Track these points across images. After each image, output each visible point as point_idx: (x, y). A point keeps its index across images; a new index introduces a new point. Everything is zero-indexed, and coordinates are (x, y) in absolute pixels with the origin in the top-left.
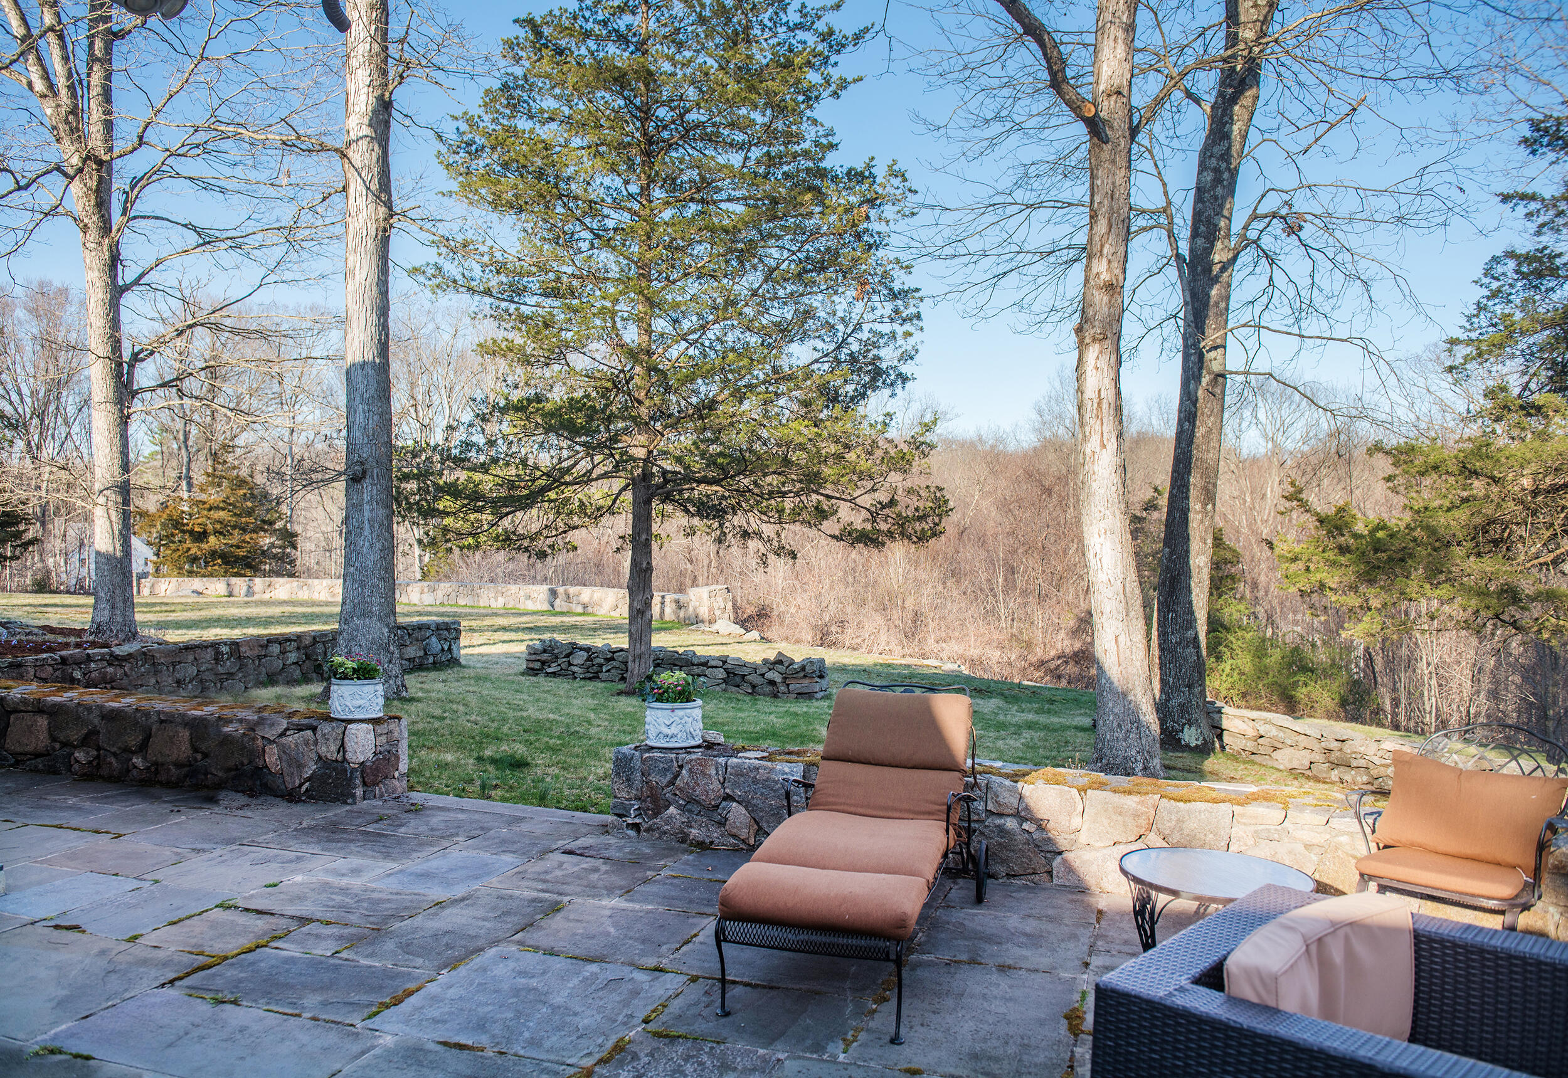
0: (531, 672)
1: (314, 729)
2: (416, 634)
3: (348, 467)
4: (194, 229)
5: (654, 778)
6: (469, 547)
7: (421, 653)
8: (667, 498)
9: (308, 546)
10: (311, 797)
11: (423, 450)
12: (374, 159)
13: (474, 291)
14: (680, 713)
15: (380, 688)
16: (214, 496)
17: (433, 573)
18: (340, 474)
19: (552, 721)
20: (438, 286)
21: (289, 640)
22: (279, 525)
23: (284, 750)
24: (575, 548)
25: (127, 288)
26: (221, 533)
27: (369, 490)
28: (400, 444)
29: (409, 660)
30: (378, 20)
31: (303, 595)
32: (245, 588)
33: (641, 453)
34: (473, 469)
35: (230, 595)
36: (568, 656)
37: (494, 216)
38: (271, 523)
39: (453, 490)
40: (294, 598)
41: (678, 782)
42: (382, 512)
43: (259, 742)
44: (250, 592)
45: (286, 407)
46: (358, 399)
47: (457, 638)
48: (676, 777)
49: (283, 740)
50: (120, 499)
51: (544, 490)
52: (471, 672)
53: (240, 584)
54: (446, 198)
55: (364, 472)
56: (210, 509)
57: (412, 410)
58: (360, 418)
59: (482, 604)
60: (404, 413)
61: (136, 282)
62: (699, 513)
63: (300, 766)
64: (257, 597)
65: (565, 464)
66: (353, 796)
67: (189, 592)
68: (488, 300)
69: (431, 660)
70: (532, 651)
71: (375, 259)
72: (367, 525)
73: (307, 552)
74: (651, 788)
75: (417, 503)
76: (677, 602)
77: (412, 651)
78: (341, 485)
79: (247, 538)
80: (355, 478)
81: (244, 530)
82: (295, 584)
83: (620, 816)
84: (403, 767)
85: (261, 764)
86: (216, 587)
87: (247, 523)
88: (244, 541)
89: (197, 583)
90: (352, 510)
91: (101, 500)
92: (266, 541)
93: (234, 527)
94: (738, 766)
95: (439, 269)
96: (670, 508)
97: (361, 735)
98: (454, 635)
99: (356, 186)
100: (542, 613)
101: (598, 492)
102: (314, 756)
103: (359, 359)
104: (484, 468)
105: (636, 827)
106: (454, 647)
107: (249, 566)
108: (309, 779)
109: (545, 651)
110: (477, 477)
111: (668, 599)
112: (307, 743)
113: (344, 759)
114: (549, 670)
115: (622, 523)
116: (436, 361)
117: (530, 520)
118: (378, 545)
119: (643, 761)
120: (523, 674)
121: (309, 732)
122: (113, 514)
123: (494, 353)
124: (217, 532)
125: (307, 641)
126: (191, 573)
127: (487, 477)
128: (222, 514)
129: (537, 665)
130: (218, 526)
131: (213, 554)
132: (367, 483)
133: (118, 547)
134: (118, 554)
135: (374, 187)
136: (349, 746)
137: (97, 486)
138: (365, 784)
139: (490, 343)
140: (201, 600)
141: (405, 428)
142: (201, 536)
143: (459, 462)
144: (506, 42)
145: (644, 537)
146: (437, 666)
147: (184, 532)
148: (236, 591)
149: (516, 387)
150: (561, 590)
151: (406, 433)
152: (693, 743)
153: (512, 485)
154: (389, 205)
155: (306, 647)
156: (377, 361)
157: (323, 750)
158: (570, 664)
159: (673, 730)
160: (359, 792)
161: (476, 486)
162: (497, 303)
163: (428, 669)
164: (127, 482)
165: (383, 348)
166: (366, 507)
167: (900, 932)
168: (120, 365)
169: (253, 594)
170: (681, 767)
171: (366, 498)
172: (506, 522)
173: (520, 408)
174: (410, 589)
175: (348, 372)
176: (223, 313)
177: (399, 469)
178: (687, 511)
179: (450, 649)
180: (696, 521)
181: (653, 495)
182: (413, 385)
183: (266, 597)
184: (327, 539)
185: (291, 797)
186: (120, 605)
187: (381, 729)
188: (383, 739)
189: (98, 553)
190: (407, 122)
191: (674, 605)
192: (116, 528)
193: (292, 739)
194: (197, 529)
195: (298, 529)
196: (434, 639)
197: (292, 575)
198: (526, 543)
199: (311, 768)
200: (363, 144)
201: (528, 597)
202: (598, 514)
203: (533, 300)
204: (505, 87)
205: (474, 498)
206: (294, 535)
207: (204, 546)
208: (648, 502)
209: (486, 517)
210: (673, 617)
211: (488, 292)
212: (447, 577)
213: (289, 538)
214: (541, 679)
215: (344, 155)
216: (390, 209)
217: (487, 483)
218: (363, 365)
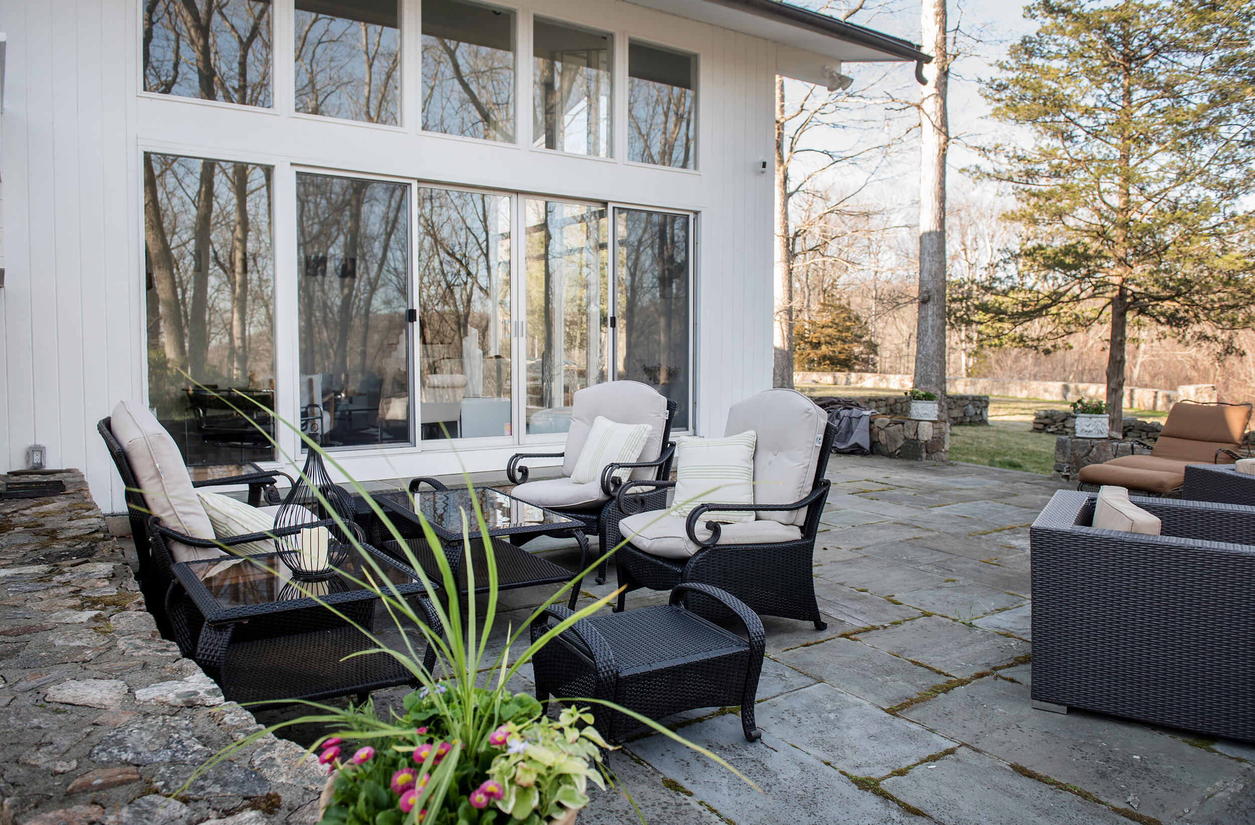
0: (1036, 430)
1: (903, 424)
2: (959, 402)
3: (920, 294)
4: (827, 153)
5: (1077, 452)
6: (995, 345)
7: (962, 415)
8: (1142, 311)
9: (886, 354)
10: (900, 457)
11: (965, 283)
12: (938, 107)
13: (1001, 180)
14: (1095, 420)
15: (936, 405)
16: (826, 318)
17: (975, 372)
18: (915, 299)
19: (1042, 452)
20: (978, 178)
21: (881, 400)
22: (866, 338)
23: (888, 434)
24: (1071, 348)
25: (791, 195)
26: (829, 343)
27: (931, 308)
28: (953, 279)
29: (954, 418)
30: (941, 21)
31: (883, 385)
32: (844, 380)
33: (1117, 280)
34: (997, 294)
35: (835, 384)
36: (1063, 421)
37: (1018, 127)
38: (861, 337)
39: (984, 308)
40: (877, 386)
41: (1091, 455)
42: (939, 321)
43: (876, 429)
44: (848, 382)
45: (872, 256)
46: (926, 254)
47: (986, 407)
48: (1090, 452)
49: (888, 429)
50: (787, 317)
51: (1047, 307)
52: (995, 429)
53: (841, 376)
54: (984, 120)
55: (929, 297)
56: (823, 327)
57: (963, 253)
58: (927, 265)
59: (1010, 395)
60: (955, 257)
61: (797, 190)
62: (1169, 322)
63: (896, 441)
64: (852, 386)
65: (1061, 290)
66: (921, 457)
67: (810, 381)
68: (1011, 184)
69: (968, 419)
70: (1039, 417)
71: (938, 168)
72: (930, 329)
73: (884, 357)
74: (1076, 457)
75: (961, 317)
76: (1168, 397)
77: (956, 413)
78: (915, 306)
79: (846, 347)
80: (924, 302)
81: (844, 341)
82: (878, 378)
83: (1059, 471)
84: (947, 447)
85: (877, 440)
86: (827, 379)
87: (846, 337)
88: (844, 349)
89: (815, 376)
90: (921, 320)
91: (778, 318)
92: (857, 349)
93: (838, 339)
94: (1124, 447)
95: (978, 167)
96: (1145, 319)
97: (926, 427)
98: (984, 404)
99: (927, 126)
100: (1056, 402)
101: (1088, 308)
102: (903, 437)
103: (927, 230)
104: (1005, 293)
105: (1067, 477)
106: (984, 412)
107: (847, 366)
108: (900, 448)
109: (1047, 417)
110: (1000, 299)
111: (1160, 394)
112: (899, 430)
113: (918, 439)
114: (1049, 430)
115: (1104, 331)
116: (982, 215)
117: (1035, 328)
118: (937, 341)
119: (1072, 443)
120: (1031, 431)
121: (900, 425)
122: (784, 325)
123: (1013, 219)
124: (827, 343)
125: (892, 401)
126: (810, 370)
127: (1005, 299)
128: (829, 331)
129: (1041, 426)
130: (828, 339)
131: (824, 357)
132: (930, 304)
133: (786, 344)
134: (786, 349)
135: (938, 124)
136: (920, 432)
137: (776, 310)
138: (927, 452)
139: (1010, 214)
140: (818, 386)
141: (957, 266)
142: (817, 345)
143: (988, 289)
144: (1025, 8)
145: (1119, 338)
146: (972, 423)
147: (806, 343)
148: (839, 381)
149: (1028, 239)
150: (1072, 386)
151: (957, 271)
152: (1102, 436)
153: (1024, 304)
154: (946, 134)
155: (891, 405)
156: (938, 230)
157: (907, 434)
158: (1064, 427)
159: (1090, 428)
160: (924, 455)
161: (1000, 305)
162: (1017, 185)
163: (966, 425)
164: (791, 307)
165: (942, 222)
166: (930, 319)
167: (1160, 489)
168: (788, 239)
169: (850, 384)
170: (1093, 447)
171: (930, 313)
172: (1019, 329)
173: (1029, 254)
174: (957, 383)
175: (921, 238)
176: (845, 203)
177: (951, 295)
178: (1158, 321)
179: (981, 414)
180: (1166, 329)
181: (1126, 310)
182: (964, 235)
183: (859, 385)
184: (898, 349)
185: (891, 456)
186: (786, 378)
187: (936, 426)
188: (937, 431)
189: (776, 349)
190: (959, 78)
191: (1165, 400)
192: (785, 334)
193: (893, 428)
194: (815, 341)
195: (879, 341)
196: (970, 406)
197: (873, 372)
198: (1035, 344)
199: (901, 443)
200: (932, 99)
201: (1046, 391)
202: (1086, 324)
203: (1043, 181)
204: (1024, 42)
205: (998, 313)
206: (876, 346)
207: (819, 352)
208: (1123, 315)
209: (1007, 325)
210: (1164, 409)
211: (1010, 179)
212: (985, 376)
213: (873, 348)
214: (1043, 436)
215: (919, 107)
216: (947, 136)
217: (1007, 302)
218: (930, 233)
